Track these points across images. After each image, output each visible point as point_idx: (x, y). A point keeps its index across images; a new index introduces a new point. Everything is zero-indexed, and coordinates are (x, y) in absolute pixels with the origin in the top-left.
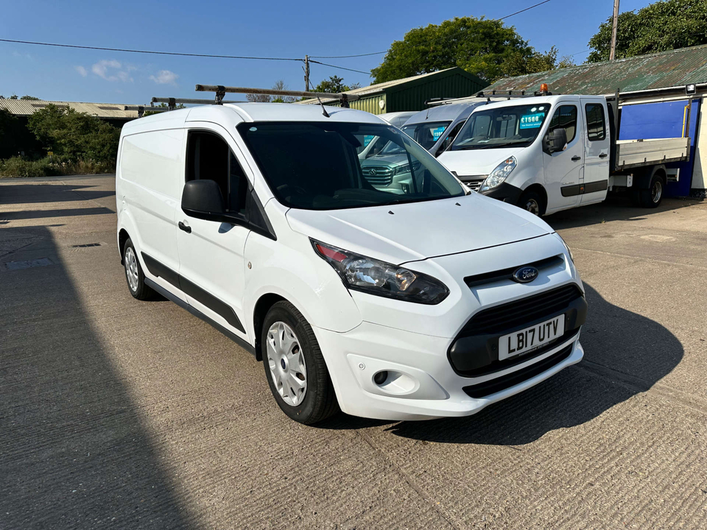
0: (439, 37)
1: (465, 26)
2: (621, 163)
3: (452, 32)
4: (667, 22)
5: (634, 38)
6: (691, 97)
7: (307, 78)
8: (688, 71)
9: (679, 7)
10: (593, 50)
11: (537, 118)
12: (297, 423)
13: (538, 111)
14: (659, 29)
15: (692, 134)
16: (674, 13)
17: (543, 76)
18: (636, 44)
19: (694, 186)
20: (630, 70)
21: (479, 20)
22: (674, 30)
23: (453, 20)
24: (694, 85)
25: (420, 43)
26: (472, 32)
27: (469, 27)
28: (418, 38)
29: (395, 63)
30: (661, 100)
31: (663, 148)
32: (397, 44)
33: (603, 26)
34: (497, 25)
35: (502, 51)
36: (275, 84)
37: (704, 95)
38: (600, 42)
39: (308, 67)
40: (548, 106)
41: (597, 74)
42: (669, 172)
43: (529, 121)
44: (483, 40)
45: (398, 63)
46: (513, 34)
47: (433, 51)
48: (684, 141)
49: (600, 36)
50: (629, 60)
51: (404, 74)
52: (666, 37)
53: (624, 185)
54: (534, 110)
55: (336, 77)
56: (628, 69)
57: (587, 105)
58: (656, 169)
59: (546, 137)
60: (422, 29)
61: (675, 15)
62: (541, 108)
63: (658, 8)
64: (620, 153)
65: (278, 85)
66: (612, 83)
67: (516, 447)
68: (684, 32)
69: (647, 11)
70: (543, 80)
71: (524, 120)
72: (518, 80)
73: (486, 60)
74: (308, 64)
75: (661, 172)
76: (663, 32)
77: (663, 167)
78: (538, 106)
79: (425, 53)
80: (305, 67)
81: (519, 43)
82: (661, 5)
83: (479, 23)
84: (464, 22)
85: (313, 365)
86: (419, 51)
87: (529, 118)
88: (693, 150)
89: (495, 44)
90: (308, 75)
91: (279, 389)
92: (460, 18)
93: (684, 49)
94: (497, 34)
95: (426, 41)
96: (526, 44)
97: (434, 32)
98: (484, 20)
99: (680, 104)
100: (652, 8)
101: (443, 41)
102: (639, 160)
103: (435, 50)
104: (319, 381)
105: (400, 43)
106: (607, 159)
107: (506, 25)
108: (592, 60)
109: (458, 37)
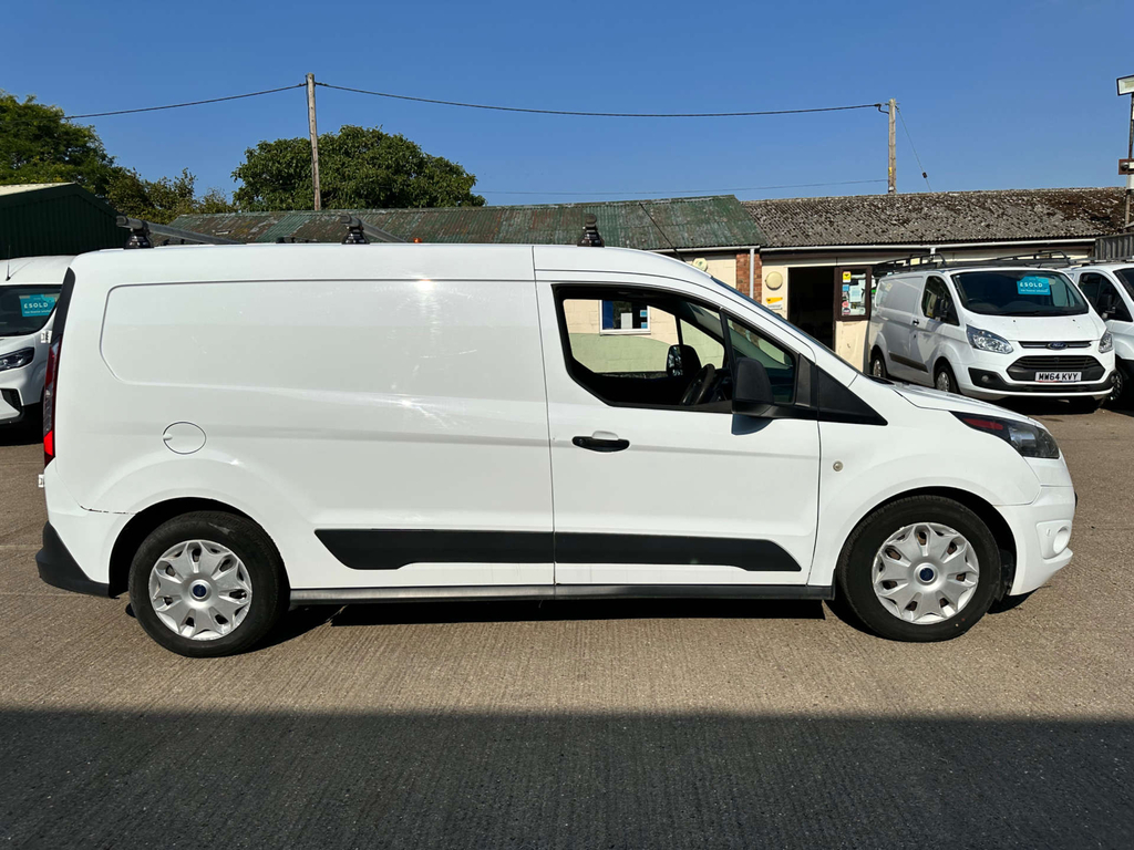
9: (353, 146)
10: (241, 184)
33: (251, 153)
76: (343, 176)
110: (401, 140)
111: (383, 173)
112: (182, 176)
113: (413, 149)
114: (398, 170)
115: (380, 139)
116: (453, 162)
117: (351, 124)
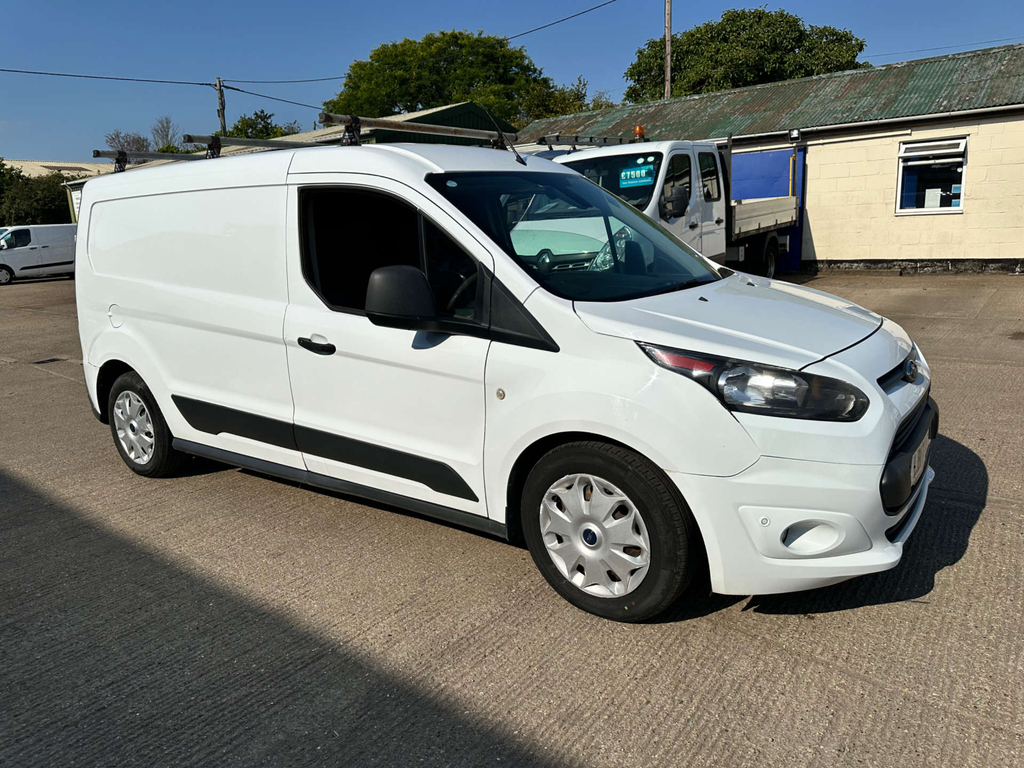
0: (423, 59)
1: (456, 44)
2: (737, 231)
3: (441, 51)
4: (719, 50)
5: (681, 69)
6: (794, 145)
7: (221, 112)
8: (783, 112)
9: (731, 31)
10: (631, 83)
11: (643, 172)
12: (615, 623)
13: (646, 163)
14: (711, 58)
15: (799, 190)
16: (725, 40)
17: (595, 116)
18: (685, 78)
19: (804, 257)
20: (709, 110)
21: (476, 36)
22: (731, 61)
23: (437, 35)
24: (798, 130)
25: (395, 65)
26: (469, 53)
27: (462, 46)
28: (392, 58)
29: (362, 94)
30: (759, 148)
31: (776, 210)
32: (360, 66)
33: (641, 53)
34: (501, 43)
35: (511, 81)
36: (156, 122)
37: (809, 143)
38: (639, 74)
39: (222, 95)
40: (658, 156)
41: (668, 115)
42: (781, 240)
43: (631, 177)
44: (484, 64)
45: (366, 95)
46: (523, 57)
47: (417, 79)
48: (791, 201)
49: (639, 64)
50: (703, 98)
51: (377, 111)
52: (721, 70)
53: (736, 259)
54: (640, 161)
55: (262, 112)
56: (706, 109)
57: (700, 154)
58: (769, 236)
59: (663, 198)
60: (394, 46)
61: (727, 42)
62: (651, 159)
63: (707, 31)
64: (737, 217)
65: (161, 122)
66: (693, 126)
67: (917, 599)
68: (742, 64)
69: (693, 35)
70: (595, 122)
71: (626, 176)
72: (561, 121)
73: (494, 93)
74: (221, 91)
75: (774, 239)
76: (716, 62)
77: (775, 234)
78: (645, 155)
79: (403, 82)
80: (217, 94)
81: (530, 70)
82: (709, 28)
83: (477, 40)
84: (455, 38)
85: (668, 531)
86: (396, 77)
87: (633, 173)
88: (801, 210)
89: (501, 71)
90: (224, 108)
91: (572, 578)
92: (449, 32)
93: (768, 85)
94: (504, 56)
95: (404, 64)
96: (541, 73)
97: (414, 51)
98: (482, 36)
99: (784, 154)
100: (698, 30)
101: (430, 64)
102: (753, 227)
103: (419, 78)
104: (680, 553)
105: (365, 65)
106: (723, 225)
107: (513, 45)
108: (631, 97)
109: (451, 61)
110: (782, 15)
111: (752, 54)
112: (576, 83)
113: (793, 23)
114: (775, 48)
115: (760, 18)
116: (840, 28)
117: (730, 9)
